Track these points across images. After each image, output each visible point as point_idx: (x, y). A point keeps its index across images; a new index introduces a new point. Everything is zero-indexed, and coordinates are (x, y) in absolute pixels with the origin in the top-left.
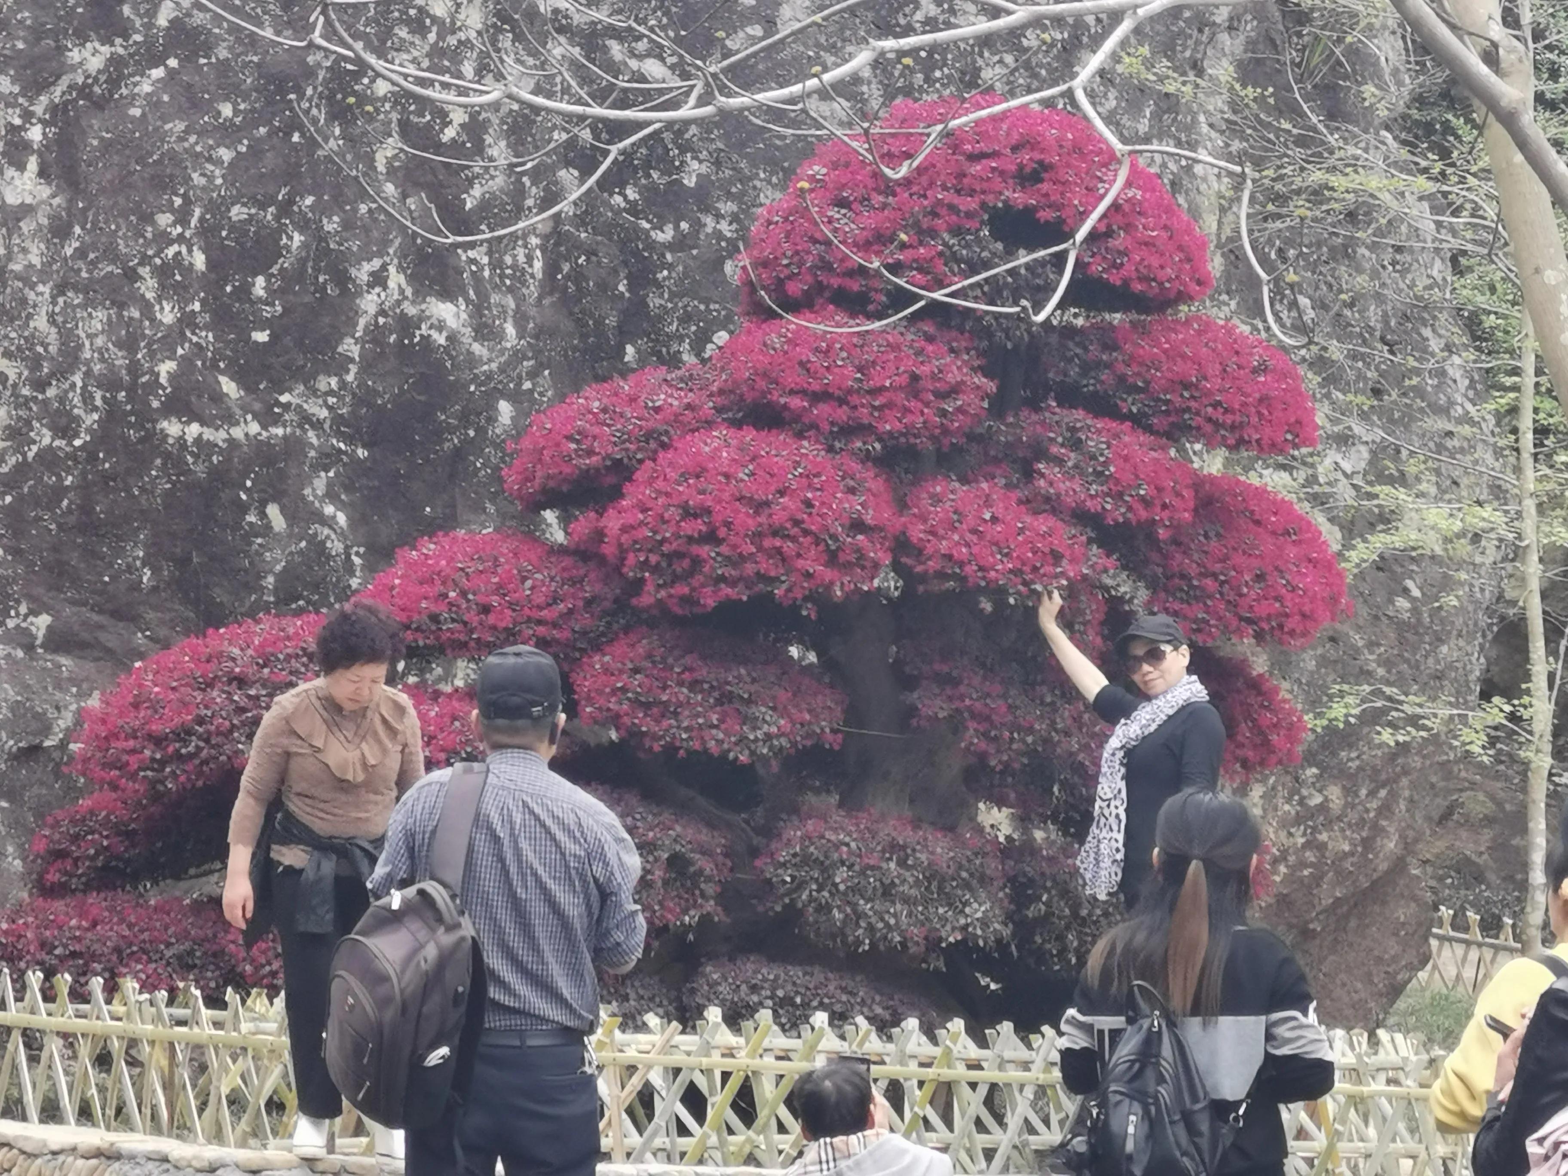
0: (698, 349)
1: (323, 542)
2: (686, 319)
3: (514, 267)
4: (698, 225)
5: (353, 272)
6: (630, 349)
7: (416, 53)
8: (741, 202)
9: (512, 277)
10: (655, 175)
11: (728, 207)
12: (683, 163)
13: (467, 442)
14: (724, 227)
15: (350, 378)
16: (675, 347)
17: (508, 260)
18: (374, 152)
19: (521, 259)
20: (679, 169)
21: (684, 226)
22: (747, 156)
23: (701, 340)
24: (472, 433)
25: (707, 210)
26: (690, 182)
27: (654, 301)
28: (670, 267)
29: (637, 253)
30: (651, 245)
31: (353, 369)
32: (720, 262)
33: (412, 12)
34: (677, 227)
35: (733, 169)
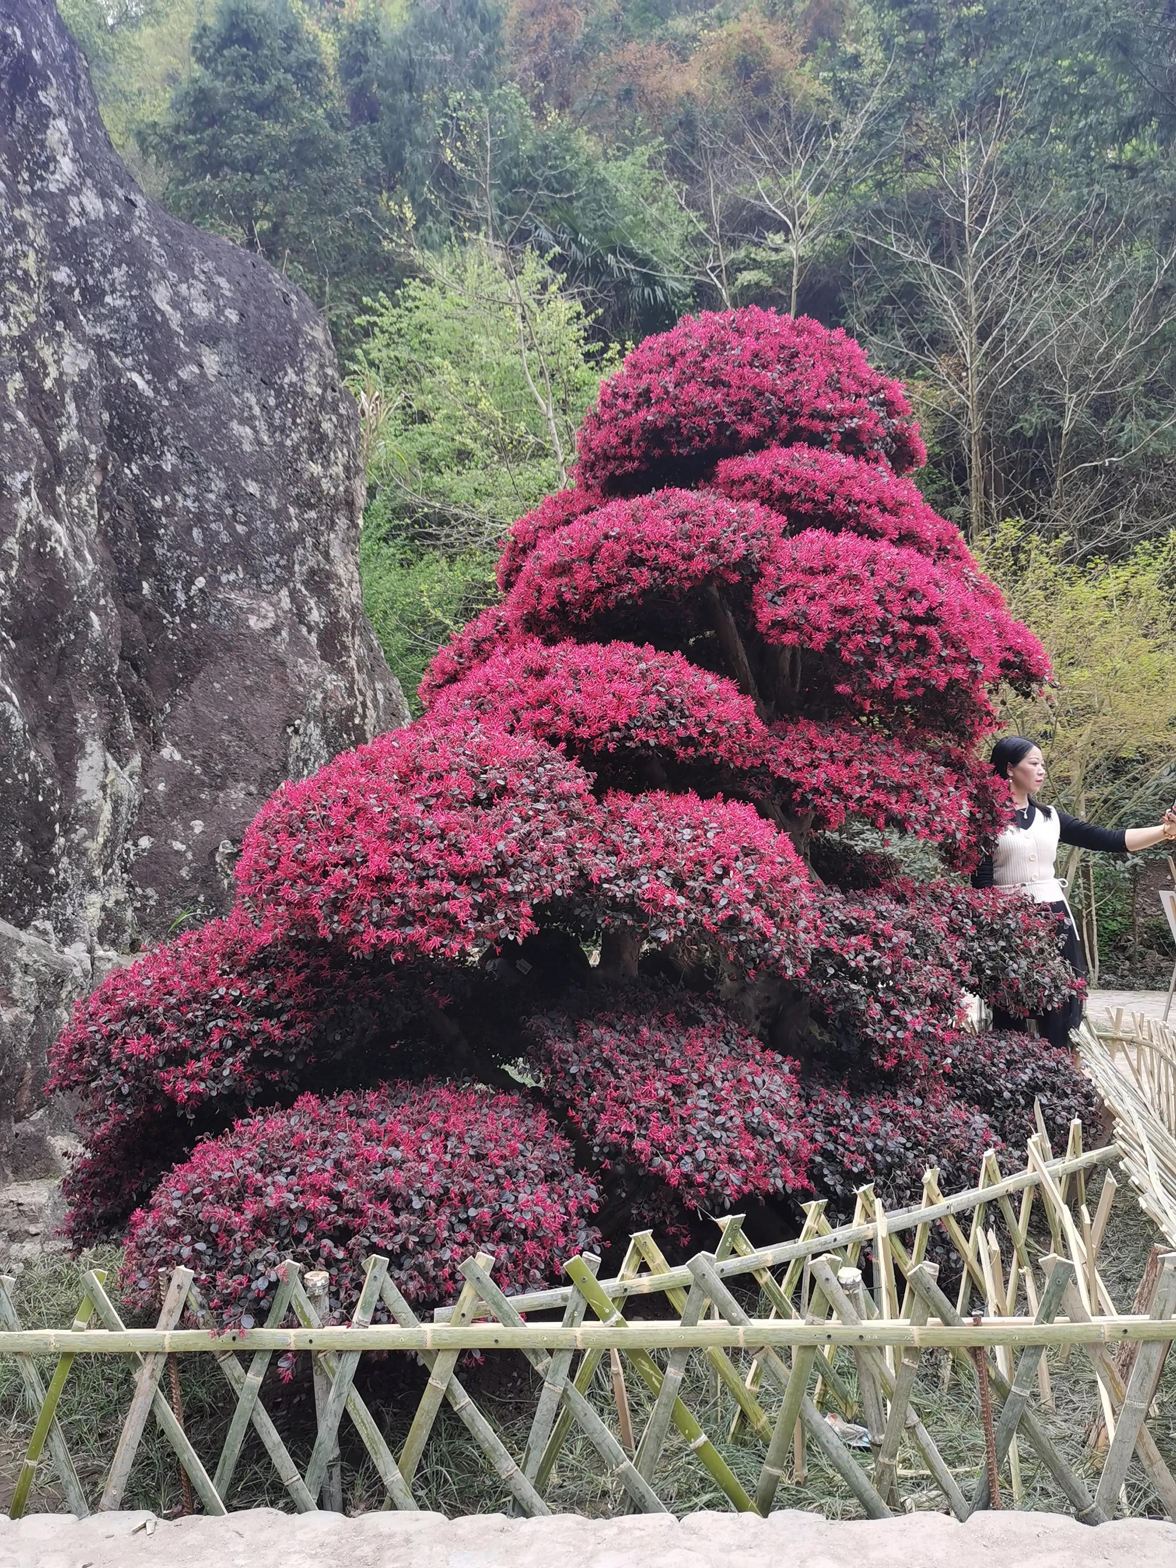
0: (187, 589)
1: (9, 719)
2: (180, 565)
3: (79, 508)
4: (174, 500)
5: (8, 480)
6: (145, 585)
7: (25, 308)
8: (198, 488)
9: (78, 516)
10: (146, 459)
11: (190, 490)
12: (163, 452)
13: (70, 643)
14: (189, 503)
15: (13, 573)
16: (172, 587)
17: (75, 502)
18: (6, 382)
19: (84, 502)
20: (160, 457)
21: (167, 498)
22: (203, 454)
23: (189, 583)
24: (72, 637)
25: (179, 490)
26: (168, 468)
27: (159, 551)
28: (165, 527)
29: (143, 513)
30: (152, 510)
31: (15, 564)
32: (190, 529)
33: (20, 273)
34: (163, 500)
35: (194, 463)
